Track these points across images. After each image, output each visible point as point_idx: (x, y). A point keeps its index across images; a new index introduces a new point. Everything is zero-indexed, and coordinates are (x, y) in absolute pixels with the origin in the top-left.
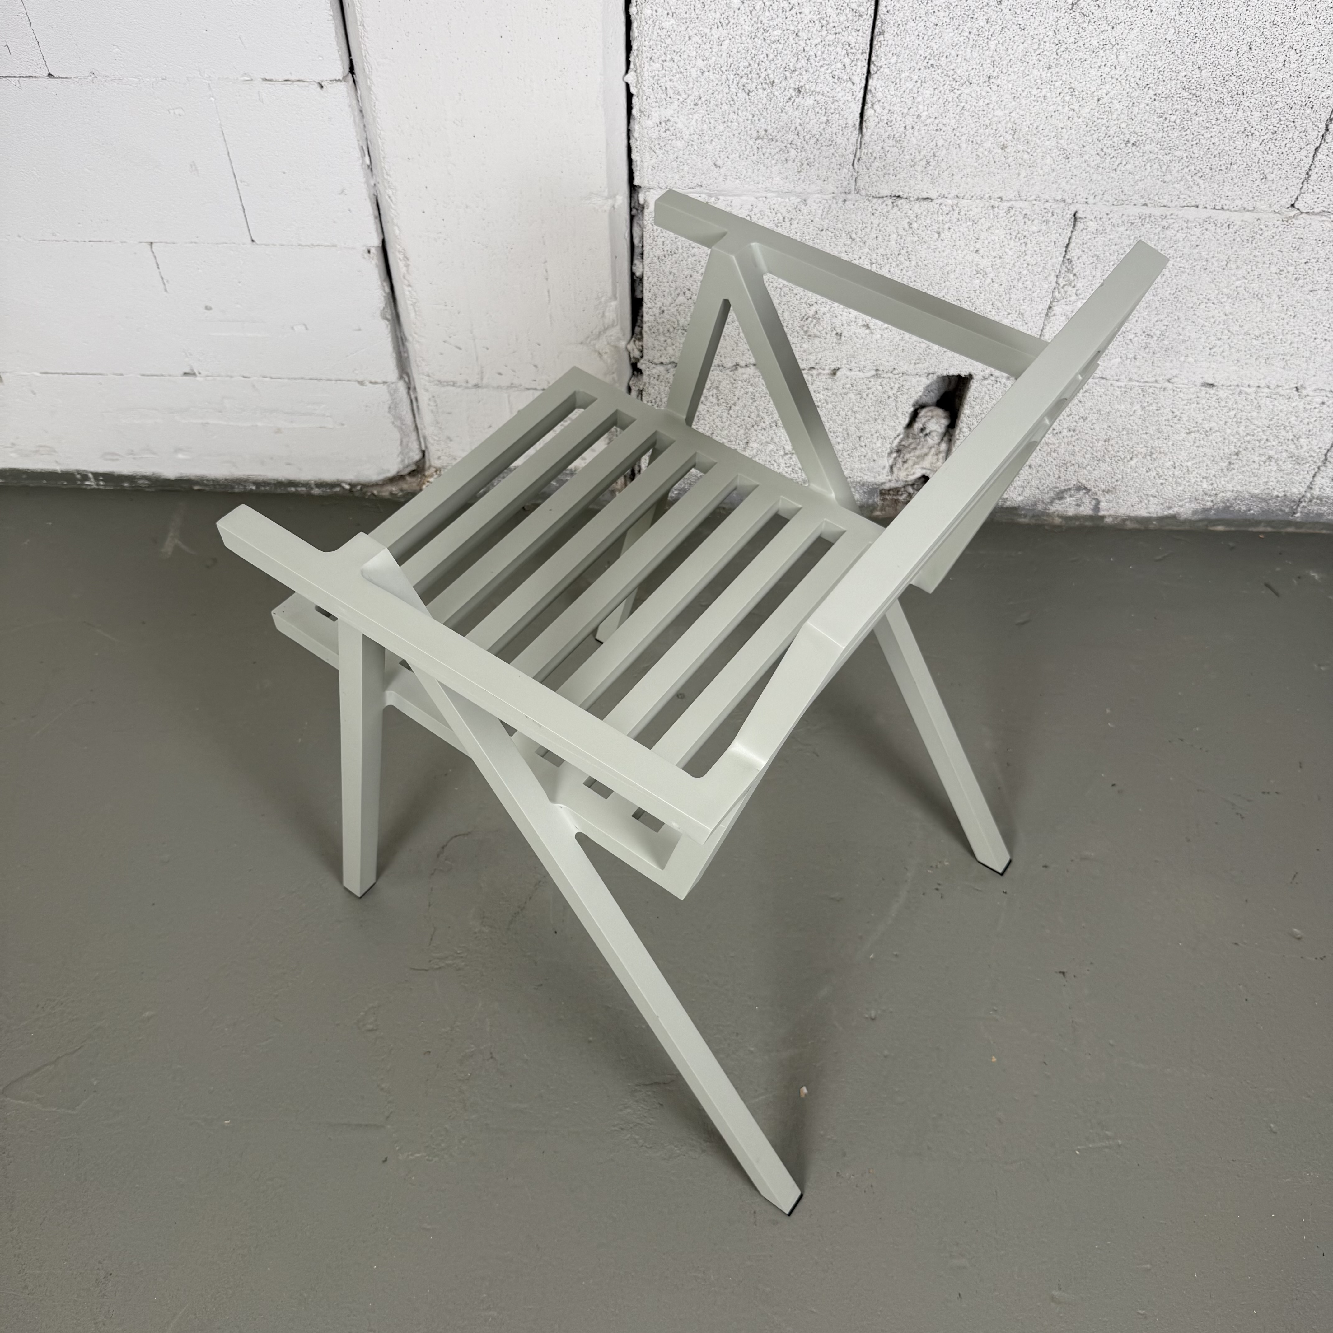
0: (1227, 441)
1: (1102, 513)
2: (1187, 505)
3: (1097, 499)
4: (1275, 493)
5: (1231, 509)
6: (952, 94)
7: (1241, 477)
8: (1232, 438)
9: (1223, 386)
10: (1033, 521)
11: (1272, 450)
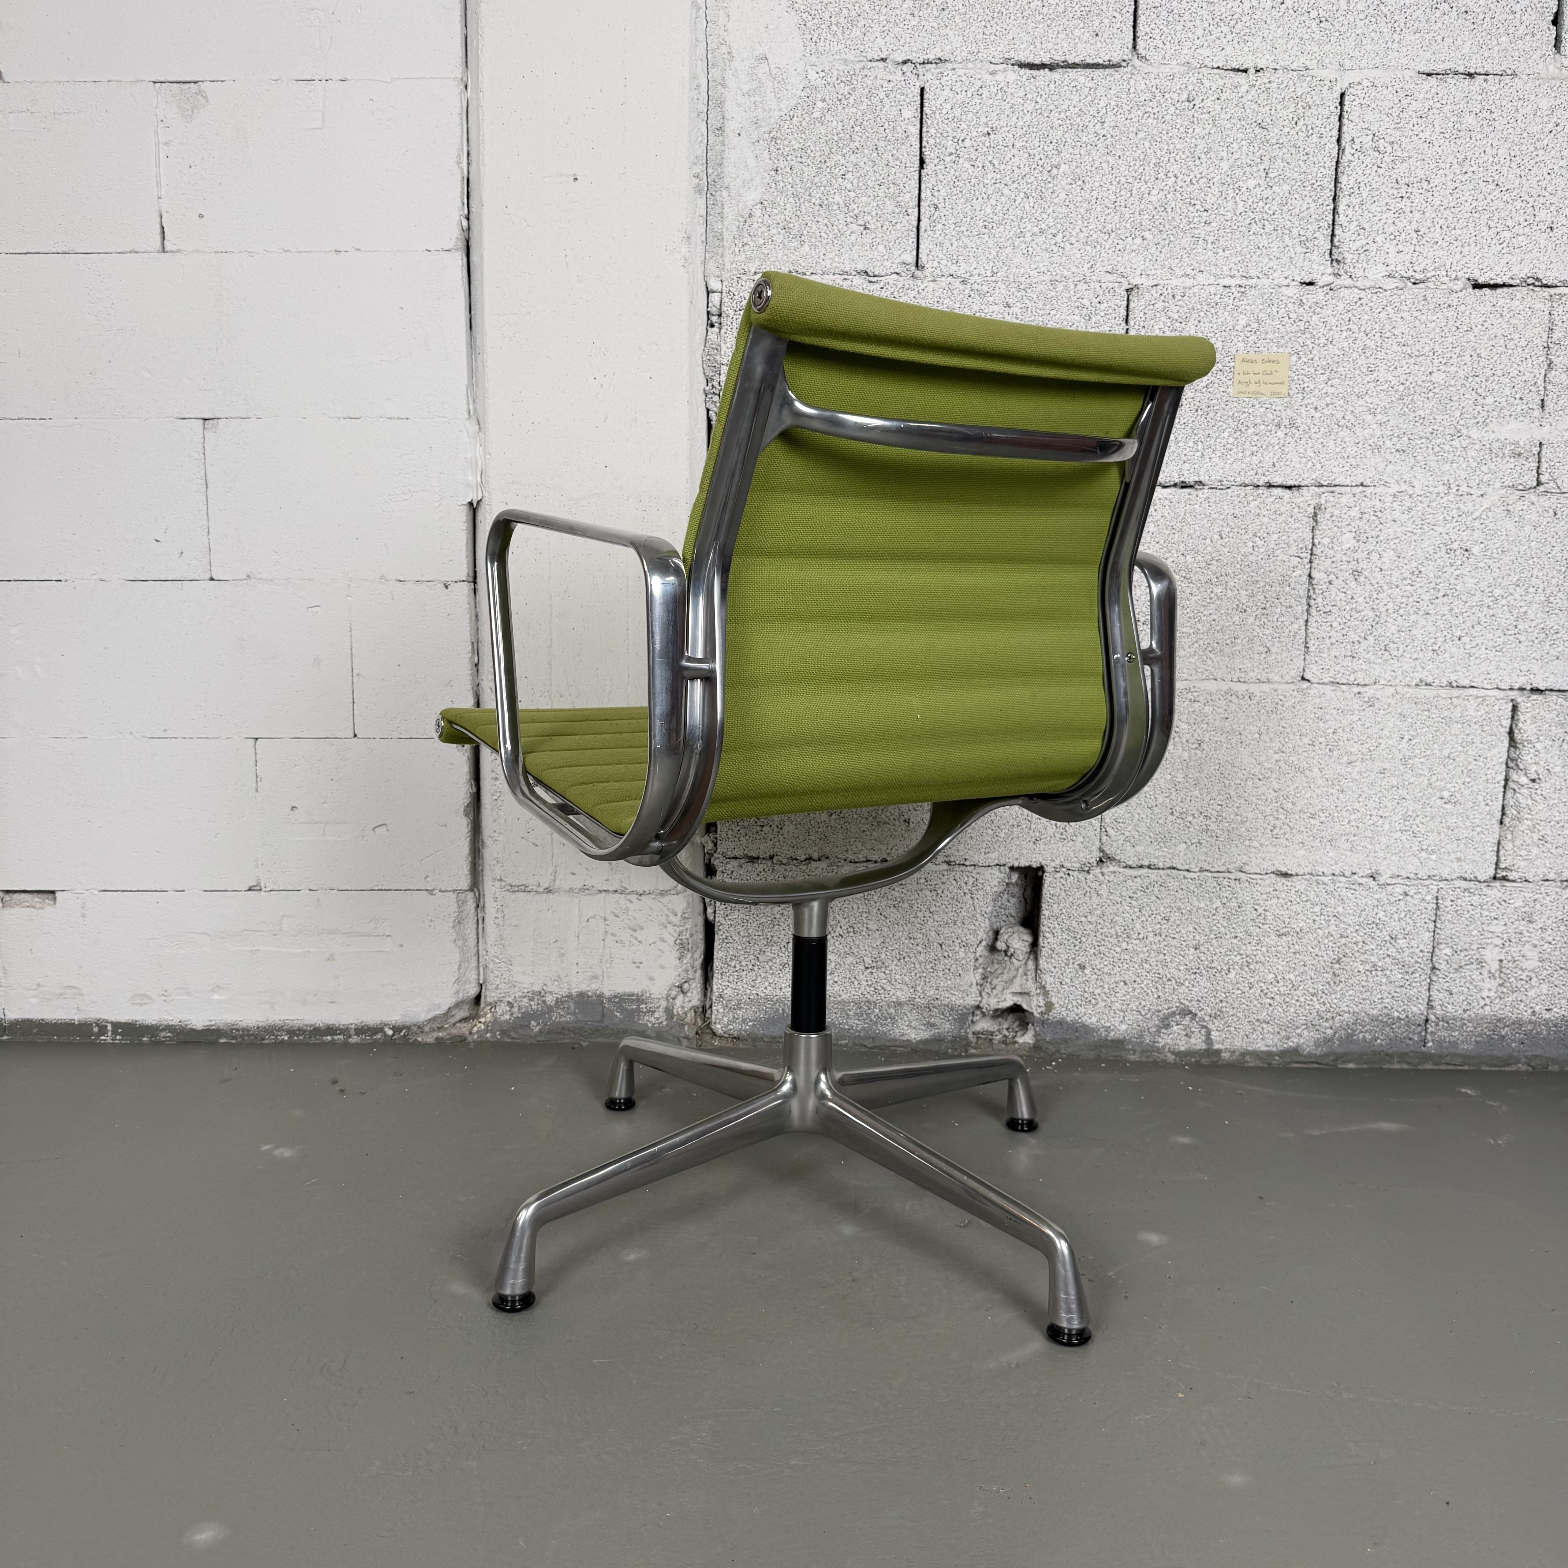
0: (1323, 947)
1: (1217, 1046)
2: (1305, 1032)
3: (1205, 1027)
4: (1396, 1014)
5: (1355, 1037)
7: (1351, 992)
8: (1326, 941)
9: (1297, 875)
10: (1144, 1059)
11: (1373, 955)
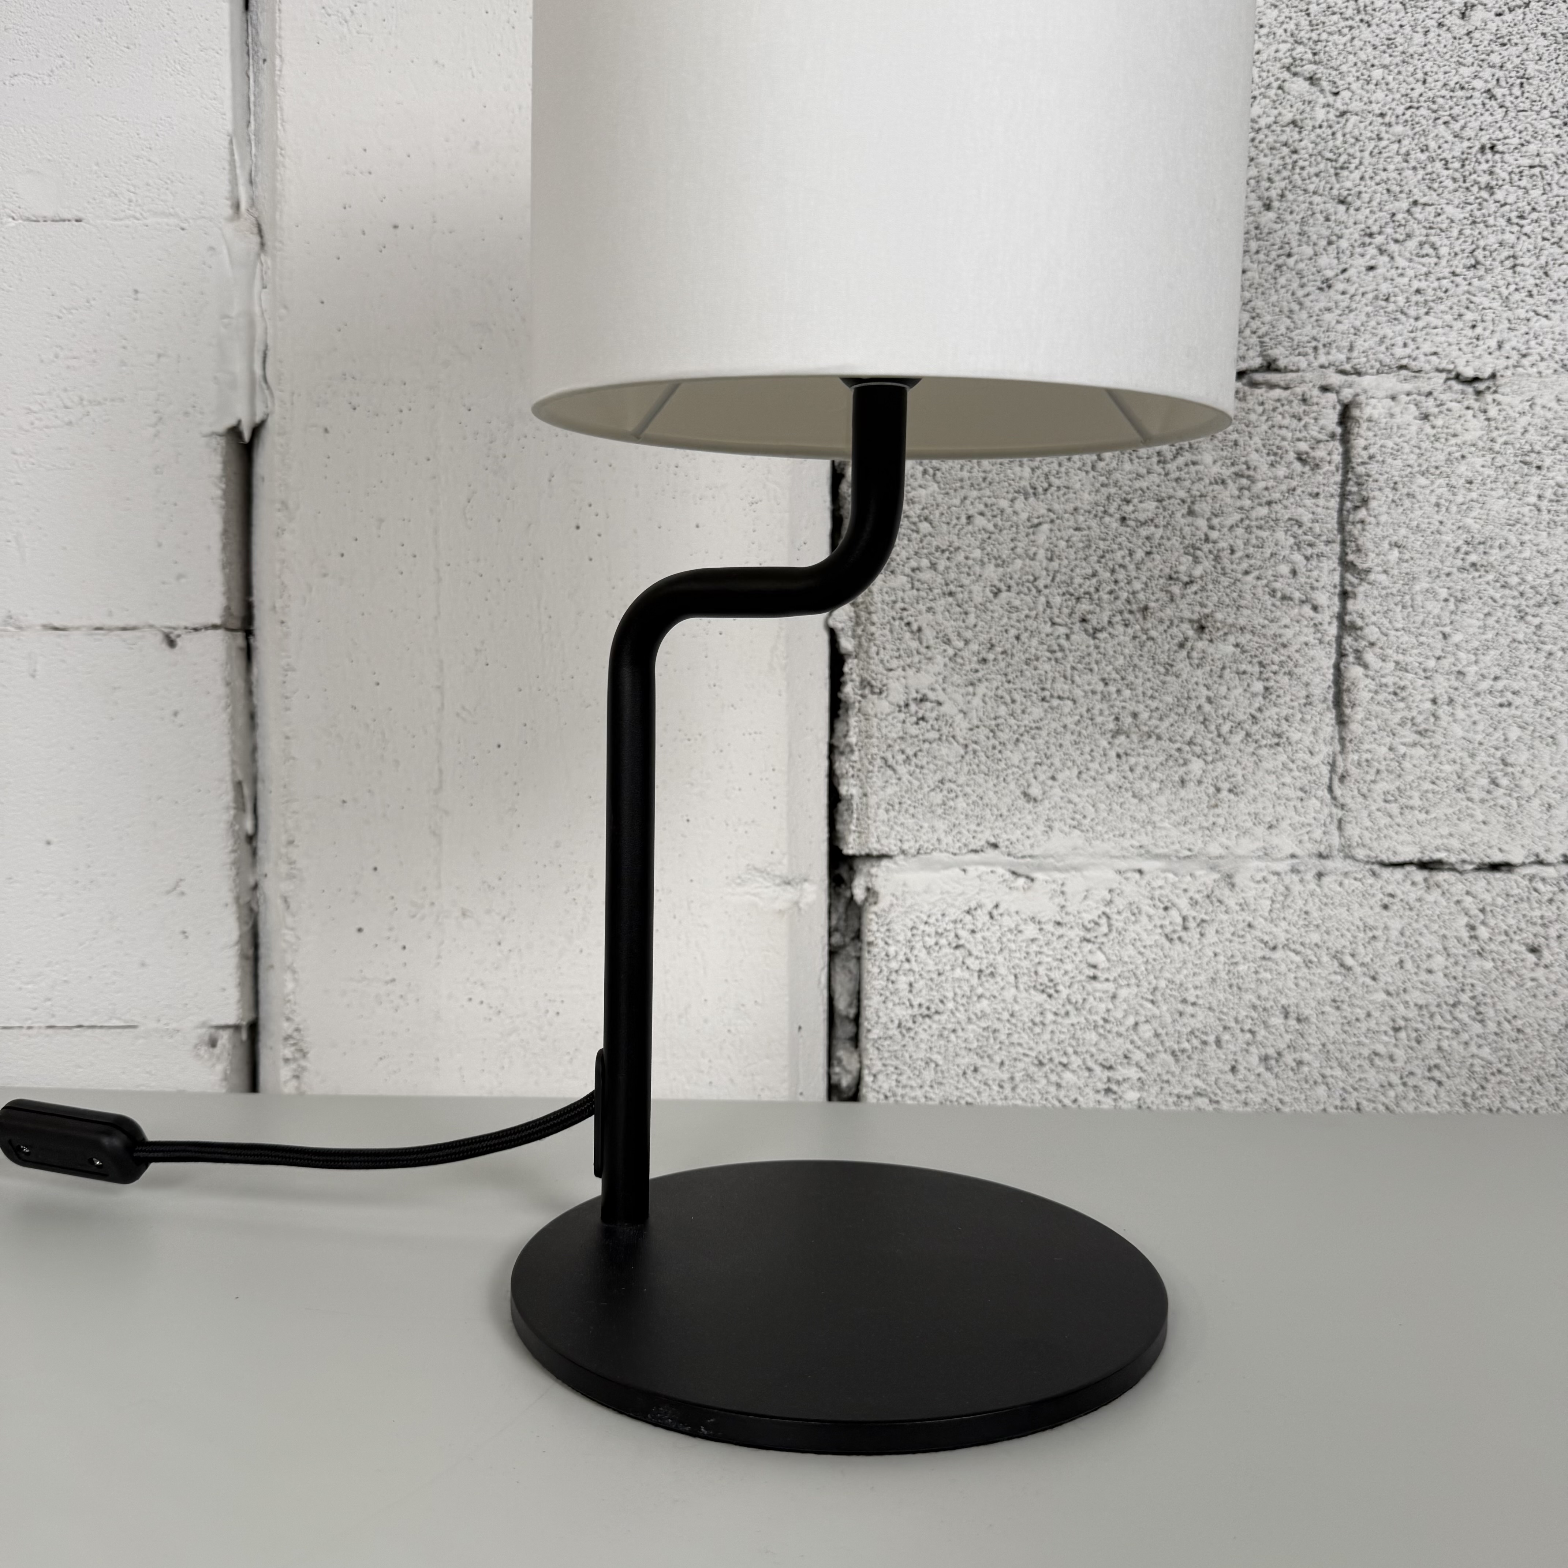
6: (1522, 625)
